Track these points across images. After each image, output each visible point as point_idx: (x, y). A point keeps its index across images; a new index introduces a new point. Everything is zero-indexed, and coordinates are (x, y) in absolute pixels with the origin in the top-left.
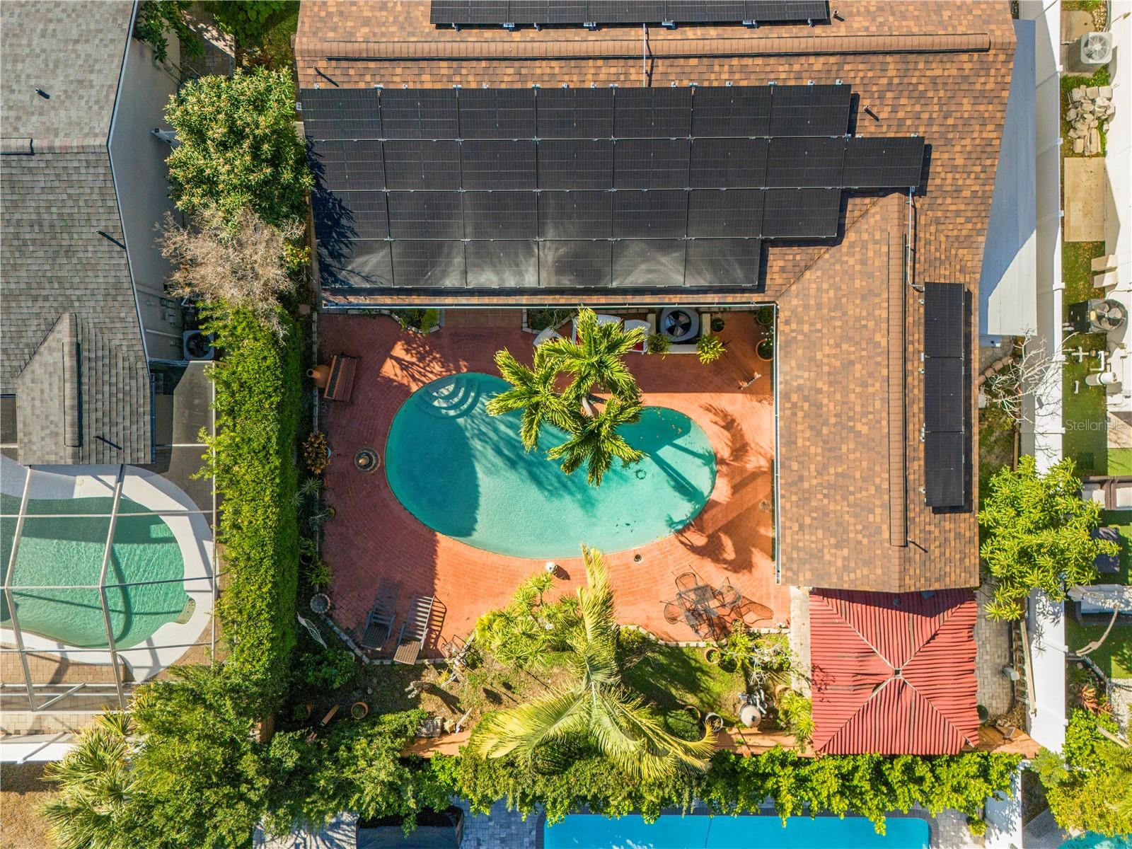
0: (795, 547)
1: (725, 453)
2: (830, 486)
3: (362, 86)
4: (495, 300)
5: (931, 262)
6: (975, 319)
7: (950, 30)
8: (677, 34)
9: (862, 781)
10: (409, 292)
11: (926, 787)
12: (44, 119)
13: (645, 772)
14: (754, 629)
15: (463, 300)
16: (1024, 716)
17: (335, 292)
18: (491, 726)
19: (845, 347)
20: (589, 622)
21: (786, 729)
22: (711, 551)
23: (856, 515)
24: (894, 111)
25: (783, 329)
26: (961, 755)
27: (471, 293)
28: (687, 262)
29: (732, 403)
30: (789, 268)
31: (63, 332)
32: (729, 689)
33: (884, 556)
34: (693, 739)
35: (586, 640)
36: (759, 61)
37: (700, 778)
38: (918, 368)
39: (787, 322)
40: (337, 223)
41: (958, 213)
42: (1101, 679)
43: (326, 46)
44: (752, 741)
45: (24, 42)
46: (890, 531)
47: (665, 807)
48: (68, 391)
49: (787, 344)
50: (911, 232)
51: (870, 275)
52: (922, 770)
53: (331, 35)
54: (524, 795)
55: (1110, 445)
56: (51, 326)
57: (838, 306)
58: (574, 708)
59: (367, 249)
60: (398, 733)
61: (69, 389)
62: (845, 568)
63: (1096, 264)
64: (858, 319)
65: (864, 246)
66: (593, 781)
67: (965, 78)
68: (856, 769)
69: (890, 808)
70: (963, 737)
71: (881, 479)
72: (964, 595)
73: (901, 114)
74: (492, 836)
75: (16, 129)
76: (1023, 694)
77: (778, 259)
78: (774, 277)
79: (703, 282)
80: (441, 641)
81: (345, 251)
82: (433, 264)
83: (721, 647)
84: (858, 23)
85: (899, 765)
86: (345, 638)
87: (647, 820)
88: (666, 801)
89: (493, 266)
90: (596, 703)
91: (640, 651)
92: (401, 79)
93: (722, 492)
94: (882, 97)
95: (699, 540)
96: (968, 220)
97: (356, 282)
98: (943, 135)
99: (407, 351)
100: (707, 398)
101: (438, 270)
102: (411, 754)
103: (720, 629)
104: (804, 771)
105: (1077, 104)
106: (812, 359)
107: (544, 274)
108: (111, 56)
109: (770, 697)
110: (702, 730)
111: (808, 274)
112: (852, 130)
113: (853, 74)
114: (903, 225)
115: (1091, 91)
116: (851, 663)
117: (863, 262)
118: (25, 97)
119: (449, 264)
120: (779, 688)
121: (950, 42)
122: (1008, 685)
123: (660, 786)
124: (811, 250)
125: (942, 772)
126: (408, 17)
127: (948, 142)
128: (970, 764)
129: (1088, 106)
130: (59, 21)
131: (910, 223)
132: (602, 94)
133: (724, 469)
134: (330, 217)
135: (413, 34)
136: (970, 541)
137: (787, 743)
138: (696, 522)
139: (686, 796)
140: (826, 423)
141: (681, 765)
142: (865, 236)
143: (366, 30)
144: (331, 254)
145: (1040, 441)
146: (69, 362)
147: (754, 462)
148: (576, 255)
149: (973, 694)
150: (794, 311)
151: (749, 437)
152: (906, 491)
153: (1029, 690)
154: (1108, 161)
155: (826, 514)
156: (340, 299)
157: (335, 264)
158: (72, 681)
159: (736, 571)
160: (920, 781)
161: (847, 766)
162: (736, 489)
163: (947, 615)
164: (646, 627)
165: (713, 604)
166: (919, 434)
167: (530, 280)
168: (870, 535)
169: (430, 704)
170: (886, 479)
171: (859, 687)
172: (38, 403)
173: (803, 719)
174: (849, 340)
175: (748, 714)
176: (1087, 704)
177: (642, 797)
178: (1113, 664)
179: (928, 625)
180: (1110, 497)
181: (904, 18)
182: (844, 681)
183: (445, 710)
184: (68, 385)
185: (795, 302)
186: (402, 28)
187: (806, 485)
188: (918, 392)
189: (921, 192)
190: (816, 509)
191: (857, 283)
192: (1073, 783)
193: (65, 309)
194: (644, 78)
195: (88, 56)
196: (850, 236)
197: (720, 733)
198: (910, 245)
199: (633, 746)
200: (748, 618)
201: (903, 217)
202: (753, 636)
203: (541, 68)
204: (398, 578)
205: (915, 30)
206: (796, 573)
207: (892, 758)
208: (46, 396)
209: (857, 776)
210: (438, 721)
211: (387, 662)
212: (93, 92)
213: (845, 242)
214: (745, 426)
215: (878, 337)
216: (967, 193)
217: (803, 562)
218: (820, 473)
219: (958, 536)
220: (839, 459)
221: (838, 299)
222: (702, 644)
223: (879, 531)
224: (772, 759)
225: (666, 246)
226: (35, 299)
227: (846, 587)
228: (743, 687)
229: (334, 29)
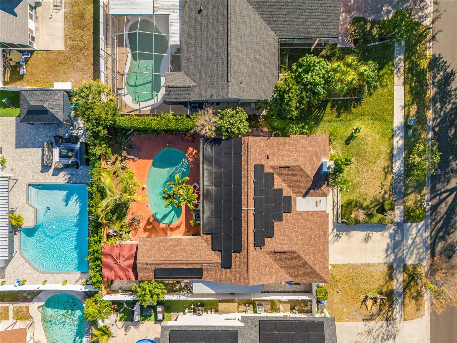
0: (147, 241)
1: (171, 226)
2: (160, 248)
3: (243, 150)
4: (202, 176)
5: (207, 270)
6: (196, 280)
7: (252, 272)
8: (252, 215)
9: (96, 255)
10: (203, 157)
11: (95, 269)
12: (235, 84)
13: (98, 209)
14: (130, 233)
15: (202, 169)
16: (110, 294)
17: (203, 141)
18: (108, 175)
19: (190, 251)
20: (129, 197)
21: (108, 240)
22: (148, 223)
23: (153, 254)
24: (237, 261)
25: (195, 238)
26: (102, 277)
27: (203, 171)
28: (209, 217)
29: (183, 228)
30: (208, 240)
31: (193, 84)
32: (116, 227)
33: (144, 260)
34: (105, 219)
35: (126, 197)
36: (247, 232)
37: (97, 220)
38: (185, 267)
39: (196, 239)
40: (217, 143)
41: (217, 275)
42: (119, 311)
43: (250, 143)
44: (105, 232)
45: (254, 77)
46: (150, 261)
47: (90, 213)
48: (180, 85)
49: (191, 239)
50: (214, 265)
51: (205, 257)
52: (99, 268)
53: (253, 144)
54: (93, 183)
55: (172, 313)
56: (194, 81)
57: (199, 250)
58: (112, 194)
59: (212, 149)
60: (107, 153)
61: (181, 85)
62: (142, 252)
63: (213, 310)
64: (196, 254)
65: (211, 255)
66: (96, 197)
67: (243, 275)
68: (99, 254)
69: (90, 261)
70: (106, 277)
71: (161, 259)
72: (137, 278)
73: (236, 262)
74: (83, 173)
75: (233, 78)
76: (115, 293)
77: (209, 237)
78: (206, 236)
79: (205, 221)
80: (128, 161)
81: (211, 144)
82: (209, 163)
83: (126, 225)
84: (254, 253)
85: (100, 263)
86: (129, 139)
87: (88, 209)
88: (92, 213)
89: (208, 176)
90: (113, 198)
91: (125, 207)
92: (244, 158)
93: (162, 225)
94: (240, 258)
95: (151, 220)
96: (216, 277)
97: (205, 146)
98: (232, 271)
99: (195, 153)
100: (184, 222)
101: (207, 164)
102: (102, 156)
103: (131, 225)
104: (98, 243)
105: (249, 306)
106: (188, 245)
107: (207, 186)
108: (250, 96)
109: (115, 236)
110: (107, 221)
111: (206, 243)
112: (234, 252)
113: (244, 252)
114: (215, 263)
115: (252, 309)
116: (122, 253)
117: (208, 255)
118: (240, 79)
119: (209, 166)
120: (117, 238)
121: (250, 272)
122: (118, 290)
123: (95, 212)
124: (211, 244)
125: (98, 273)
126: (256, 159)
127: (231, 272)
128: (100, 279)
129: (248, 308)
130: (259, 84)
131: (216, 265)
132: (241, 200)
133: (167, 226)
134: (218, 141)
135: (253, 161)
136: (148, 279)
137: (104, 239)
138: (156, 220)
139: (93, 217)
140: (174, 248)
141: (100, 216)
142: (213, 256)
143: (254, 151)
144: (211, 141)
145: (172, 296)
146: (187, 85)
147: (169, 233)
148: (210, 194)
149: (115, 280)
150: (198, 241)
151: (175, 232)
152: (158, 264)
153: (116, 294)
154: (237, 313)
155: (154, 248)
156: (202, 142)
157: (209, 142)
158: (119, 77)
159: (144, 229)
160: (96, 268)
161: (100, 252)
162: (163, 229)
163: (132, 274)
164: (131, 208)
165: (136, 223)
166: (170, 267)
167: (205, 183)
168: (149, 257)
169: (113, 158)
170: (161, 260)
171: (117, 255)
172: (178, 77)
173: (109, 243)
174: (191, 252)
175: (111, 231)
176: (113, 306)
177: (93, 208)
178: (122, 314)
179: (130, 270)
180: (160, 312)
181: (255, 263)
182: (118, 252)
183: (112, 162)
184: (182, 85)
185: (200, 241)
186: (254, 158)
187: (160, 243)
188: (180, 267)
189: (222, 267)
190: (155, 245)
191: (203, 254)
192: (96, 302)
193: (198, 85)
194: (244, 209)
195: (250, 91)
196: (213, 252)
197: (107, 224)
198: (211, 265)
199: (104, 206)
200: (133, 231)
201: (217, 263)
202: (129, 232)
203: (246, 187)
204: (142, 151)
205: (253, 265)
206: (141, 241)
207: (101, 262)
208: (180, 79)
209: (97, 254)
210: (110, 160)
211: (123, 148)
212: (242, 93)
213: (212, 251)
214: (177, 231)
215: (191, 258)
216: (221, 277)
217: (144, 243)
218: (163, 246)
219: (149, 276)
220: (166, 250)
221: (200, 250)
222: (127, 221)
223: (150, 258)
224: (101, 236)
225: (212, 213)
226: (200, 78)
227: (138, 252)
228: (117, 230)
229: (254, 144)
